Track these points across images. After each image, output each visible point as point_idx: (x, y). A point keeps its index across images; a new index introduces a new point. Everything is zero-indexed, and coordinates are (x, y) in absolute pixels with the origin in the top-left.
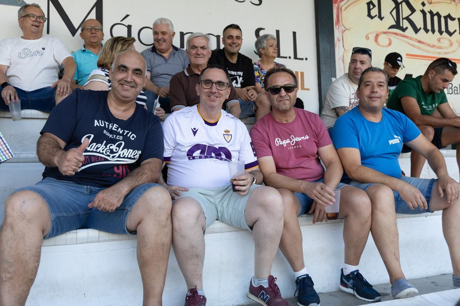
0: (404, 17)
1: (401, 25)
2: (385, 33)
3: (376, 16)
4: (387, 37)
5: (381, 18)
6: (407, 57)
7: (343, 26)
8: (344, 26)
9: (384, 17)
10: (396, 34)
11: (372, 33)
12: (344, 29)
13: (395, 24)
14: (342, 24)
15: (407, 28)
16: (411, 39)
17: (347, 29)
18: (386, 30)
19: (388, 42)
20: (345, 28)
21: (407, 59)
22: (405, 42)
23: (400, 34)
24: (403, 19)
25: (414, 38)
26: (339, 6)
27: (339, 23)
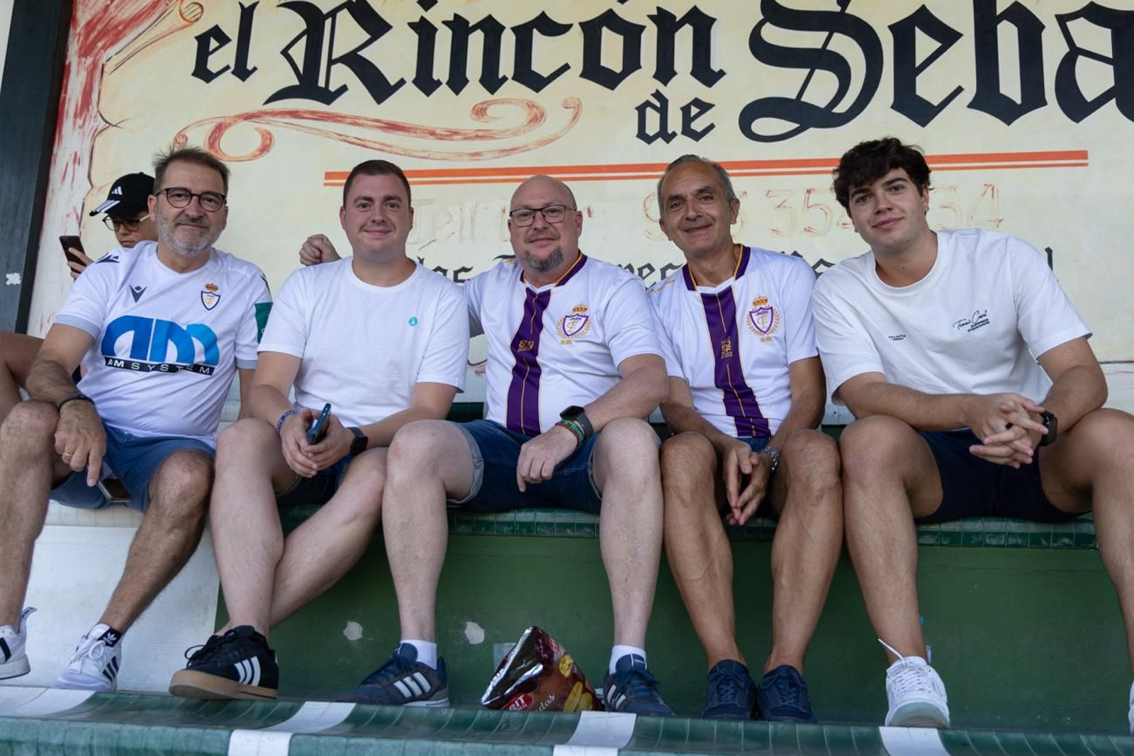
0: (334, 57)
1: (321, 83)
2: (249, 117)
3: (227, 68)
4: (257, 129)
5: (242, 71)
6: (325, 184)
7: (100, 118)
8: (102, 118)
9: (255, 69)
10: (295, 114)
11: (200, 123)
12: (102, 124)
13: (295, 82)
14: (99, 111)
15: (343, 89)
16: (355, 121)
17: (110, 124)
18: (258, 106)
19: (257, 142)
20: (107, 122)
21: (328, 187)
22: (327, 135)
23: (313, 113)
24: (331, 62)
25: (366, 119)
26: (98, 61)
27: (88, 110)
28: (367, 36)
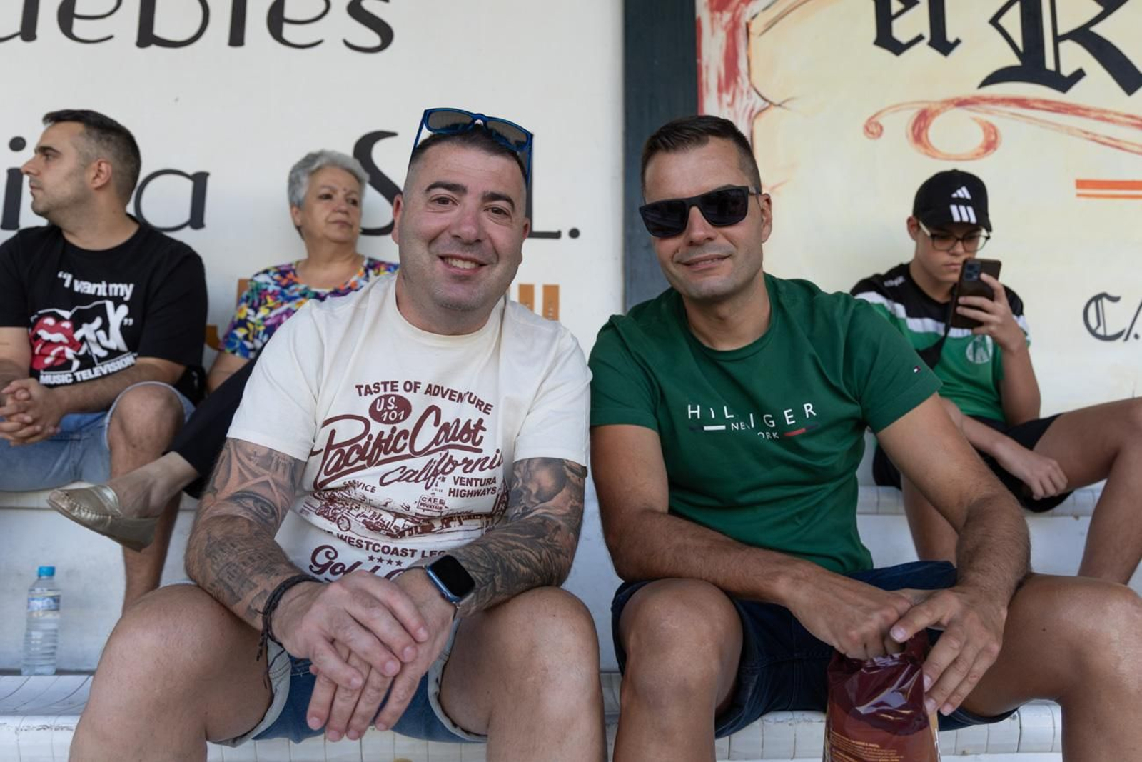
0: (1061, 31)
1: (1050, 64)
2: (962, 103)
3: (920, 38)
4: (974, 119)
5: (942, 43)
6: (1079, 195)
7: (754, 94)
8: (759, 94)
9: (958, 42)
10: (1022, 102)
11: (896, 108)
12: (760, 104)
13: (1014, 61)
14: (752, 85)
15: (1079, 74)
16: (1102, 116)
17: (771, 103)
18: (971, 90)
19: (979, 138)
20: (766, 100)
21: (1084, 200)
22: (1070, 131)
23: (1045, 102)
24: (1058, 39)
25: (1117, 114)
26: (739, 18)
27: (736, 82)
28: (1098, 9)
